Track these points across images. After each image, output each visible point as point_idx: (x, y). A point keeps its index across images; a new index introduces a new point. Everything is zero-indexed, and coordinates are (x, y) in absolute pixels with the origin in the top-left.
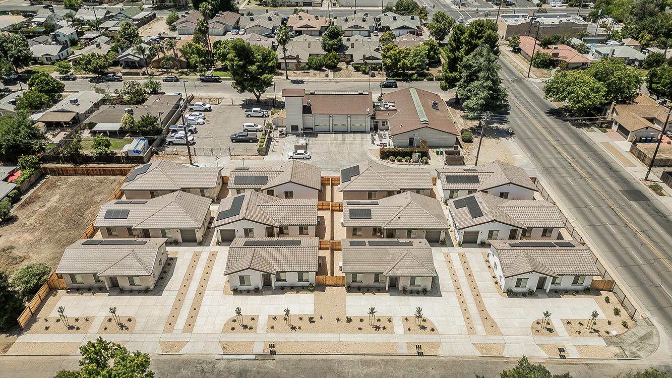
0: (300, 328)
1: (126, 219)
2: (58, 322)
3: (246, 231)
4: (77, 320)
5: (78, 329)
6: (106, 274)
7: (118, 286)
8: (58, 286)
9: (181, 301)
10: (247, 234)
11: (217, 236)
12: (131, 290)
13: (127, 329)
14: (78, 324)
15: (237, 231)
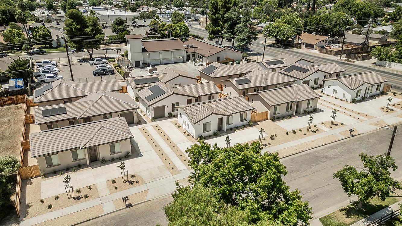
0: (269, 144)
1: (66, 113)
2: (58, 199)
3: (174, 105)
4: (78, 191)
5: (86, 196)
6: (89, 146)
7: (96, 160)
8: (30, 175)
9: (163, 154)
10: (174, 109)
11: (152, 114)
12: (113, 158)
13: (137, 182)
14: (82, 194)
15: (167, 106)
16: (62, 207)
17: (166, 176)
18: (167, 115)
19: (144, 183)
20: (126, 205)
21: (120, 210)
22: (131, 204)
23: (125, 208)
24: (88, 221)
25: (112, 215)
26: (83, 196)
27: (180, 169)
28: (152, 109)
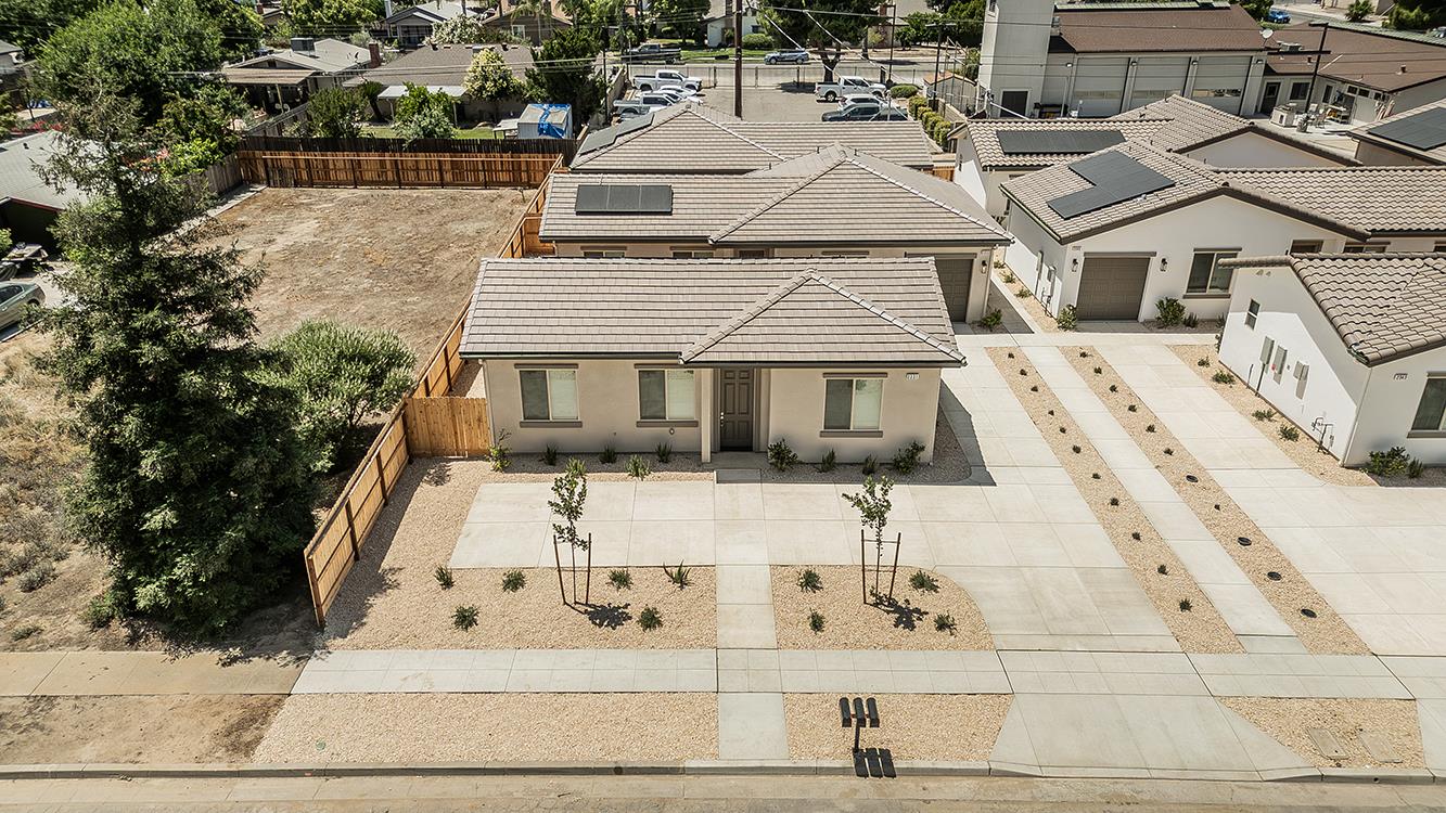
1: (670, 213)
2: (515, 588)
3: (1203, 261)
4: (621, 579)
5: (650, 620)
6: (726, 357)
7: (748, 448)
8: (448, 441)
9: (1122, 504)
10: (1197, 283)
11: (1067, 288)
12: (832, 455)
13: (943, 624)
14: (634, 600)
15: (1164, 260)
16: (520, 641)
17: (1139, 644)
18: (1148, 309)
19: (982, 640)
20: (856, 750)
21: (817, 771)
22: (886, 754)
23: (843, 771)
24: (618, 771)
25: (763, 787)
26: (636, 611)
27: (1238, 625)
28: (1075, 261)
